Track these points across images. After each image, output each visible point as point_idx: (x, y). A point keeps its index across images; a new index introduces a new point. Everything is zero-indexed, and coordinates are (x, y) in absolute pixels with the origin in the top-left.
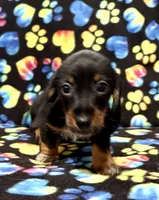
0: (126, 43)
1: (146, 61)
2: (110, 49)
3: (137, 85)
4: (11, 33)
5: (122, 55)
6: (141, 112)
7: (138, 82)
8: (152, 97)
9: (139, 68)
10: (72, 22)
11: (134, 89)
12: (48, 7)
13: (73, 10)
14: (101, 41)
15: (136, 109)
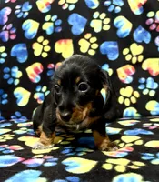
0: (116, 47)
1: (134, 61)
2: (103, 53)
3: (127, 82)
4: (21, 45)
5: (113, 57)
6: (132, 105)
7: (129, 79)
8: (140, 92)
9: (129, 67)
10: (70, 32)
11: (125, 86)
12: (50, 21)
13: (70, 22)
14: (95, 46)
15: (127, 103)
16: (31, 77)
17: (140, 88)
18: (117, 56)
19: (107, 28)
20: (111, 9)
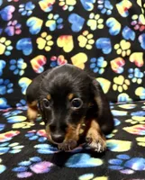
16: (34, 68)
17: (130, 77)
18: (110, 50)
19: (101, 27)
20: (103, 12)
